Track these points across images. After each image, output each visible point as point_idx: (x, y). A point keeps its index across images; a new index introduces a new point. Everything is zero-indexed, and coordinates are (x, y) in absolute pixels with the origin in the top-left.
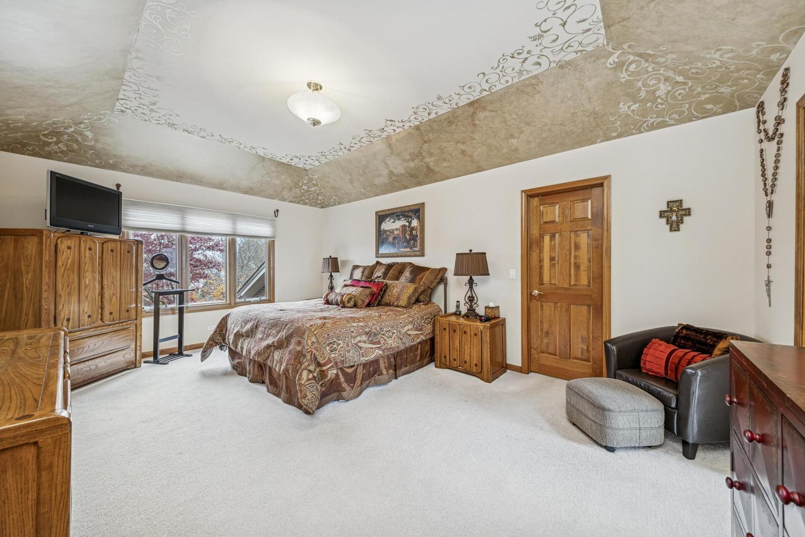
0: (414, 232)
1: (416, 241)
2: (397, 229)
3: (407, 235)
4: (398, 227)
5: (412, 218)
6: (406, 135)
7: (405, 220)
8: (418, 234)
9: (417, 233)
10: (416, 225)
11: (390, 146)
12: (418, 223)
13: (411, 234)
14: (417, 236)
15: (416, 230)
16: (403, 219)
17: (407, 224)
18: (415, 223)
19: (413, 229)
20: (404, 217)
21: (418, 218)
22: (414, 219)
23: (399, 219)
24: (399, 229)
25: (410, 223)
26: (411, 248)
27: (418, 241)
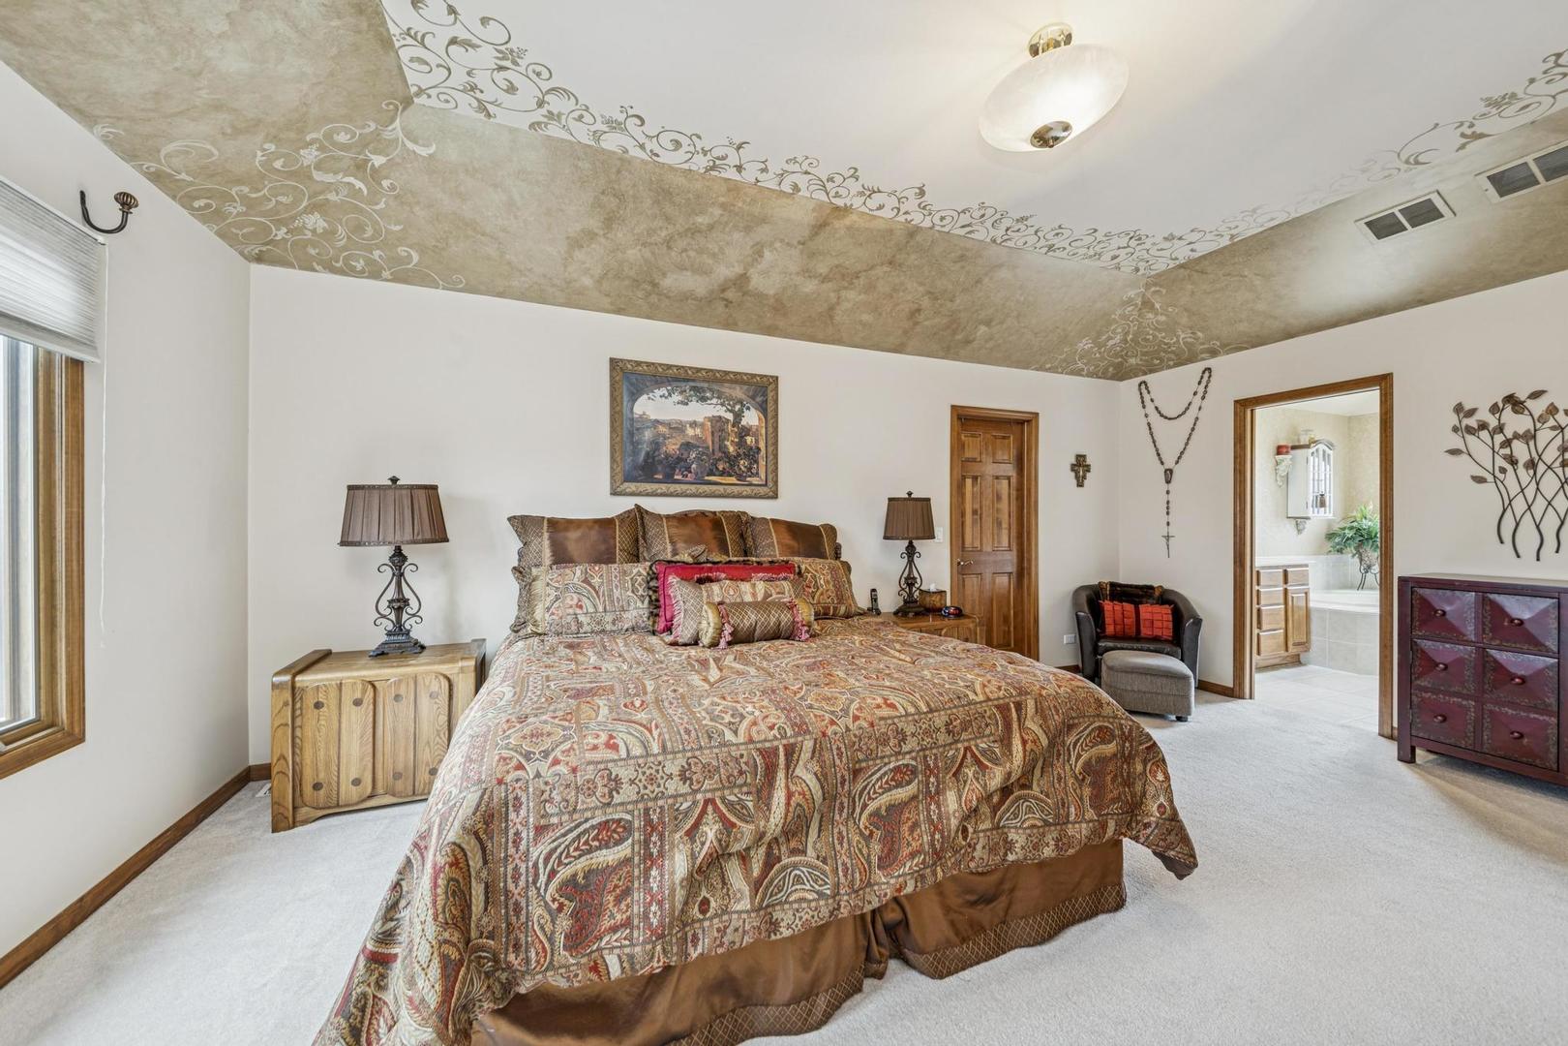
0: (749, 439)
1: (756, 462)
2: (694, 424)
3: (728, 443)
4: (700, 419)
5: (743, 405)
6: (879, 230)
7: (722, 405)
8: (762, 445)
9: (757, 441)
10: (757, 423)
11: (820, 227)
12: (760, 419)
13: (741, 443)
14: (759, 449)
15: (756, 435)
16: (714, 401)
17: (730, 416)
18: (752, 418)
19: (745, 432)
20: (718, 398)
21: (763, 408)
22: (748, 408)
23: (703, 399)
24: (702, 425)
25: (738, 416)
26: (740, 477)
27: (762, 463)
